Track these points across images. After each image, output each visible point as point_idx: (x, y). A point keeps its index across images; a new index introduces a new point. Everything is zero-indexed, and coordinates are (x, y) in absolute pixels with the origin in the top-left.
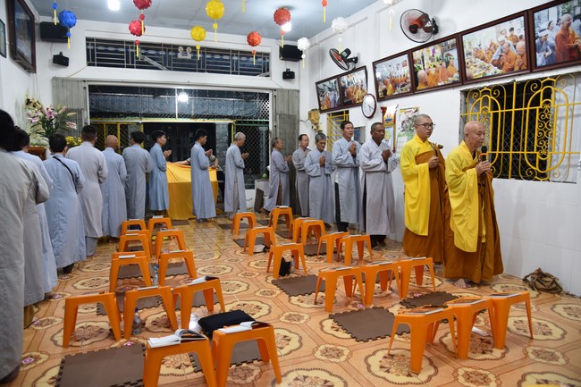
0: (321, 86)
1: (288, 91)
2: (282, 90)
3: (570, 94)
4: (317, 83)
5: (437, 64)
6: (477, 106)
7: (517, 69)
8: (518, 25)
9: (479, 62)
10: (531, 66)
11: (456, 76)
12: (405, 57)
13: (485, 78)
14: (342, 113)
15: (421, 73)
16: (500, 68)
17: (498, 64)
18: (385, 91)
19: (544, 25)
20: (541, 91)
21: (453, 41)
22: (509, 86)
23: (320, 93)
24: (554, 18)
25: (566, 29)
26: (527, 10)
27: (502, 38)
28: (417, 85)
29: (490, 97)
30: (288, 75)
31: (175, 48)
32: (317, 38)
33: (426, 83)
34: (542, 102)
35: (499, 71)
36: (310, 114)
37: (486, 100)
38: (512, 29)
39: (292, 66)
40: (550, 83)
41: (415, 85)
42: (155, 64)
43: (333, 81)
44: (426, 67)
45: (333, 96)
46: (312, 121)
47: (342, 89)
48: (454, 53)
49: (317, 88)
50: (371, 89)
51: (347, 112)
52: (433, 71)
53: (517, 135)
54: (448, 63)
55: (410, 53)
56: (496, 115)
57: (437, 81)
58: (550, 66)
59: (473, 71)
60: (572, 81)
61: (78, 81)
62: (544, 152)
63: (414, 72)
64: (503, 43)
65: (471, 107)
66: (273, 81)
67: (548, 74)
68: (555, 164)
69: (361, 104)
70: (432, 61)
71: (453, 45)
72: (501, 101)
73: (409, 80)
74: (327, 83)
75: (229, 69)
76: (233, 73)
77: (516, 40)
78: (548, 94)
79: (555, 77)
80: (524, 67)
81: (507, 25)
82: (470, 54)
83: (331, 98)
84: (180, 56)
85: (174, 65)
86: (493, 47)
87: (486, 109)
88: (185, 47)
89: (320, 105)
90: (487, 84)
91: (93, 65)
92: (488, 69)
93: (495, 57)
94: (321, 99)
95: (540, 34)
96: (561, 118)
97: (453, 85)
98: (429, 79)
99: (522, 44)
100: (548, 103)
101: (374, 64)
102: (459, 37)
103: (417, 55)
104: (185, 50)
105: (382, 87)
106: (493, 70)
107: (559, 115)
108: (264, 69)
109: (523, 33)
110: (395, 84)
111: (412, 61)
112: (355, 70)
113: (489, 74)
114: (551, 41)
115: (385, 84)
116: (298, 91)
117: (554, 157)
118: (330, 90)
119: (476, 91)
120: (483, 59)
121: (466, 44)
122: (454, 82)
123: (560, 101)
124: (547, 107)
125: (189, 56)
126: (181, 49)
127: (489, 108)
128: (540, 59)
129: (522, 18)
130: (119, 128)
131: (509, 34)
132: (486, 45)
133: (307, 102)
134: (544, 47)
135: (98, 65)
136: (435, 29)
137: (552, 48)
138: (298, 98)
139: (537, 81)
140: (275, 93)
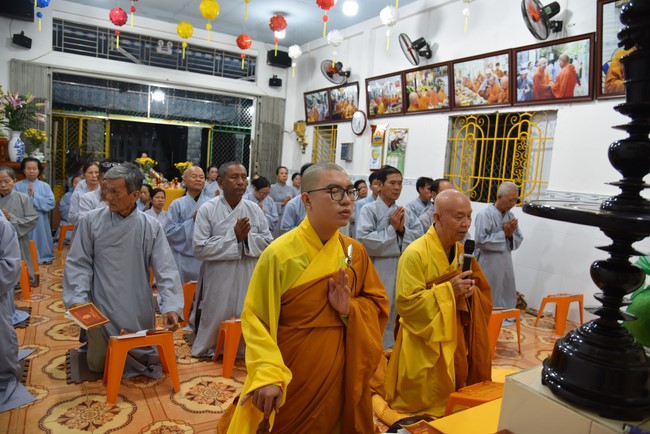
0: (309, 97)
1: (274, 99)
2: (267, 98)
3: (543, 129)
4: (306, 94)
5: (429, 88)
6: (463, 132)
7: (500, 101)
8: (504, 60)
9: (468, 91)
10: (512, 100)
11: (445, 102)
12: (398, 78)
13: (472, 107)
14: (330, 127)
15: (413, 95)
16: (486, 98)
17: (484, 95)
18: (376, 109)
19: (525, 65)
20: (520, 124)
21: (445, 68)
22: (493, 117)
23: (308, 104)
24: (532, 59)
25: (542, 71)
26: (511, 49)
27: (489, 71)
28: (408, 107)
29: (476, 125)
30: (275, 83)
31: (155, 41)
32: (309, 46)
33: (417, 106)
34: (519, 134)
35: (485, 102)
36: (295, 126)
37: (471, 127)
38: (498, 64)
39: (280, 73)
40: (526, 117)
41: (406, 106)
42: (129, 56)
43: (323, 93)
44: (418, 89)
45: (322, 109)
46: (298, 133)
47: (332, 103)
48: (445, 80)
49: (305, 99)
50: (362, 106)
51: (336, 127)
52: (424, 94)
53: (497, 162)
54: (439, 89)
55: (403, 74)
56: (479, 143)
57: (428, 104)
58: (528, 102)
59: (462, 99)
60: (545, 117)
61: (41, 67)
62: (519, 180)
63: (406, 93)
64: (489, 75)
65: (458, 132)
66: (260, 87)
67: (526, 110)
68: (527, 191)
69: (350, 120)
70: (424, 84)
71: (444, 72)
72: (485, 129)
73: (400, 101)
74: (316, 95)
75: (212, 69)
76: (216, 75)
77: (501, 74)
78: (525, 127)
79: (532, 113)
80: (507, 100)
81: (493, 60)
82: (460, 82)
83: (320, 110)
84: (159, 50)
85: (152, 60)
86: (480, 78)
87: (470, 136)
88: (166, 41)
89: (307, 117)
90: (474, 113)
91: (60, 50)
92: (475, 98)
93: (482, 87)
94: (309, 110)
95: (521, 72)
96: (535, 150)
97: (443, 110)
98: (420, 102)
99: (505, 79)
100: (524, 135)
101: (368, 81)
102: (450, 64)
103: (410, 77)
104: (165, 45)
105: (373, 104)
106: (479, 100)
107: (534, 147)
108: (249, 73)
109: (507, 69)
110: (387, 104)
111: (405, 83)
112: (346, 85)
113: (476, 103)
114: (530, 79)
115: (378, 102)
116: (284, 100)
117: (528, 185)
118: (319, 102)
119: (463, 118)
120: (471, 88)
121: (456, 73)
122: (444, 108)
123: (535, 134)
124: (523, 139)
125: (170, 52)
126: (160, 43)
127: (474, 135)
128: (520, 95)
129: (507, 55)
130: (81, 123)
131: (495, 68)
132: (474, 76)
133: (293, 112)
134: (524, 84)
135: (66, 51)
136: (429, 55)
137: (531, 86)
138: (284, 107)
139: (516, 114)
140: (260, 100)
